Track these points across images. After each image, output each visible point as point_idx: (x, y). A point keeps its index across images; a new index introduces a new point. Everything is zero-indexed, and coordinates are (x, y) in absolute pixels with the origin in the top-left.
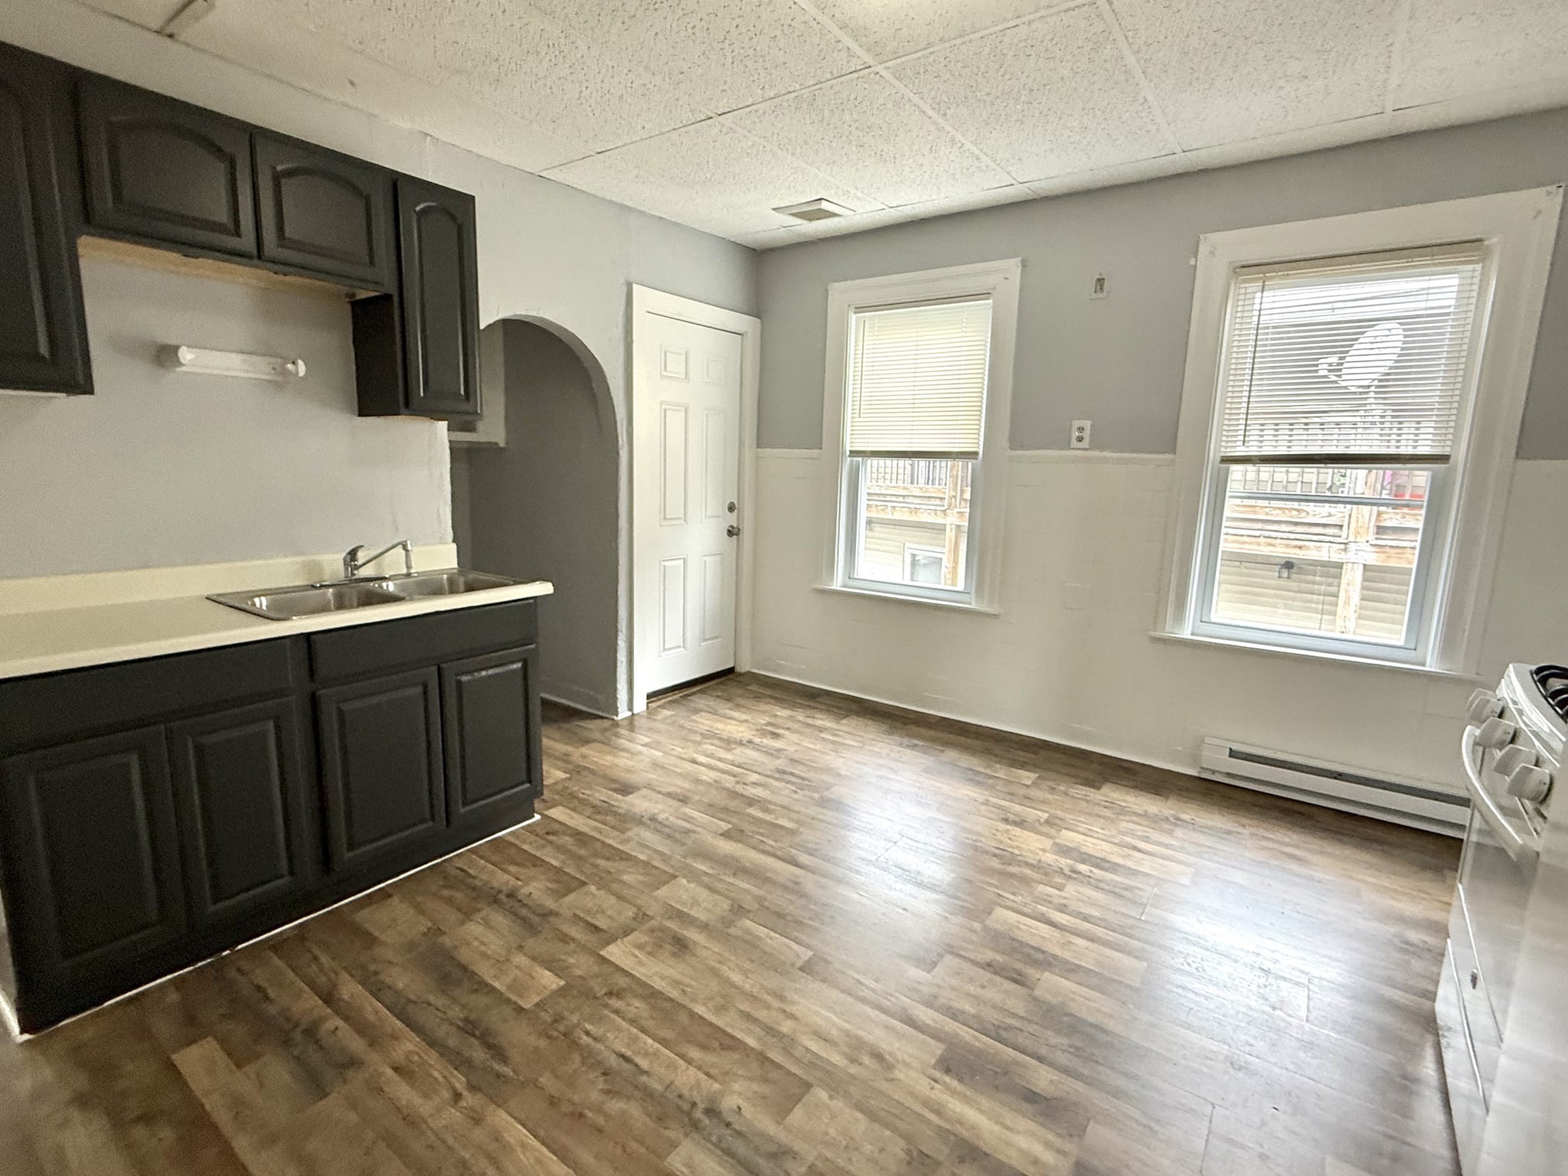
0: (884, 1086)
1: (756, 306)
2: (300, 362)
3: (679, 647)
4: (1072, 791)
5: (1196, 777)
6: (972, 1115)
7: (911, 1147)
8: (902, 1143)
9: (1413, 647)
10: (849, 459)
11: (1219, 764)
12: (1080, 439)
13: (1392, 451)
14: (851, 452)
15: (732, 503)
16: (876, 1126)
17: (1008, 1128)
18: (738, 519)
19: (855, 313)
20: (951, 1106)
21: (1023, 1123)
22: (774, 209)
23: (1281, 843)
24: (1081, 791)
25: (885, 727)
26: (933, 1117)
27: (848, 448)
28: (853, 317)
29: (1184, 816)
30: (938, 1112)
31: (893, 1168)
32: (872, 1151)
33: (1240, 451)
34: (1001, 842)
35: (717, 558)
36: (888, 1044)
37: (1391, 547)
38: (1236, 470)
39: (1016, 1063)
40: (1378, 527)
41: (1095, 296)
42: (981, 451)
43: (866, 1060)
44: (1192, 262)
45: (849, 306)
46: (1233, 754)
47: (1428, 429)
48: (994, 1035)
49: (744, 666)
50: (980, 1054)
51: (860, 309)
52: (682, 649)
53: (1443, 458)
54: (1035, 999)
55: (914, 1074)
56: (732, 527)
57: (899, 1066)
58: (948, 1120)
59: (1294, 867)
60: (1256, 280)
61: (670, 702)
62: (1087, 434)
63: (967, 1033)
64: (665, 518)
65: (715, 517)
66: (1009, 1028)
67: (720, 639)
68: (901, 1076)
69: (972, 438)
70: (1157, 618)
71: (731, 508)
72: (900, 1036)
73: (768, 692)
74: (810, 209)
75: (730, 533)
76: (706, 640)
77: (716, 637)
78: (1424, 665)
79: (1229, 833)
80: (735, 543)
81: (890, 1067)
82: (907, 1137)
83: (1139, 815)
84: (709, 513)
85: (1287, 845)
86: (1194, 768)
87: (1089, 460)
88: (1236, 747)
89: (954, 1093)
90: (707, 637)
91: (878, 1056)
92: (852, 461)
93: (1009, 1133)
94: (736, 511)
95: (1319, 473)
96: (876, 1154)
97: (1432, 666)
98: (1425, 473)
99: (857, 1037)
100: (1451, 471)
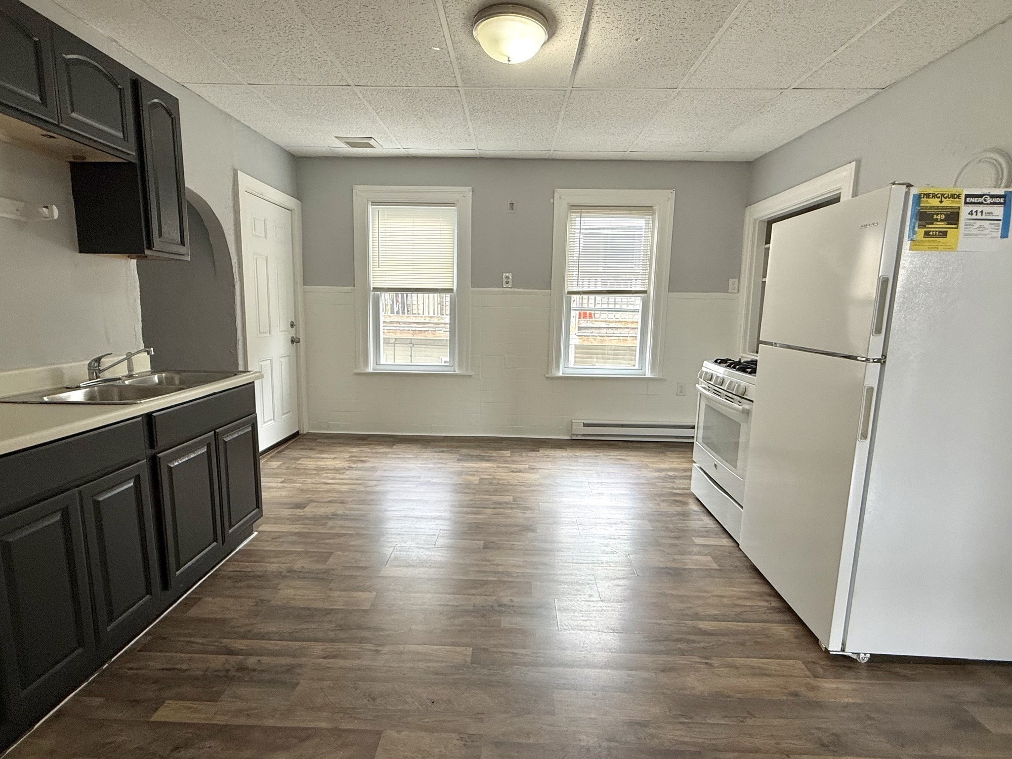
1: (298, 191)
2: (55, 208)
3: (271, 420)
4: (530, 455)
5: (570, 439)
9: (640, 368)
10: (372, 293)
11: (580, 430)
12: (507, 283)
13: (629, 289)
14: (374, 288)
15: (292, 322)
18: (296, 331)
19: (372, 205)
22: (336, 137)
23: (615, 456)
24: (533, 454)
25: (419, 446)
27: (372, 286)
28: (370, 208)
29: (576, 454)
33: (575, 289)
34: (518, 480)
35: (287, 358)
37: (585, 336)
38: (574, 297)
40: (579, 327)
41: (509, 211)
42: (455, 289)
44: (552, 201)
45: (368, 200)
46: (585, 425)
47: (639, 282)
49: (305, 430)
51: (374, 203)
52: (273, 421)
53: (645, 292)
56: (293, 337)
59: (623, 462)
60: (578, 212)
61: (271, 457)
62: (510, 280)
64: (260, 333)
65: (284, 331)
67: (291, 413)
69: (450, 280)
70: (548, 367)
71: (292, 325)
73: (333, 441)
74: (362, 141)
75: (292, 341)
76: (284, 414)
77: (289, 412)
78: (645, 375)
79: (596, 456)
80: (295, 348)
83: (560, 457)
84: (282, 329)
85: (616, 456)
86: (568, 436)
87: (512, 293)
88: (586, 422)
90: (285, 412)
92: (374, 294)
94: (295, 327)
95: (588, 299)
97: (648, 375)
98: (639, 298)
100: (648, 297)
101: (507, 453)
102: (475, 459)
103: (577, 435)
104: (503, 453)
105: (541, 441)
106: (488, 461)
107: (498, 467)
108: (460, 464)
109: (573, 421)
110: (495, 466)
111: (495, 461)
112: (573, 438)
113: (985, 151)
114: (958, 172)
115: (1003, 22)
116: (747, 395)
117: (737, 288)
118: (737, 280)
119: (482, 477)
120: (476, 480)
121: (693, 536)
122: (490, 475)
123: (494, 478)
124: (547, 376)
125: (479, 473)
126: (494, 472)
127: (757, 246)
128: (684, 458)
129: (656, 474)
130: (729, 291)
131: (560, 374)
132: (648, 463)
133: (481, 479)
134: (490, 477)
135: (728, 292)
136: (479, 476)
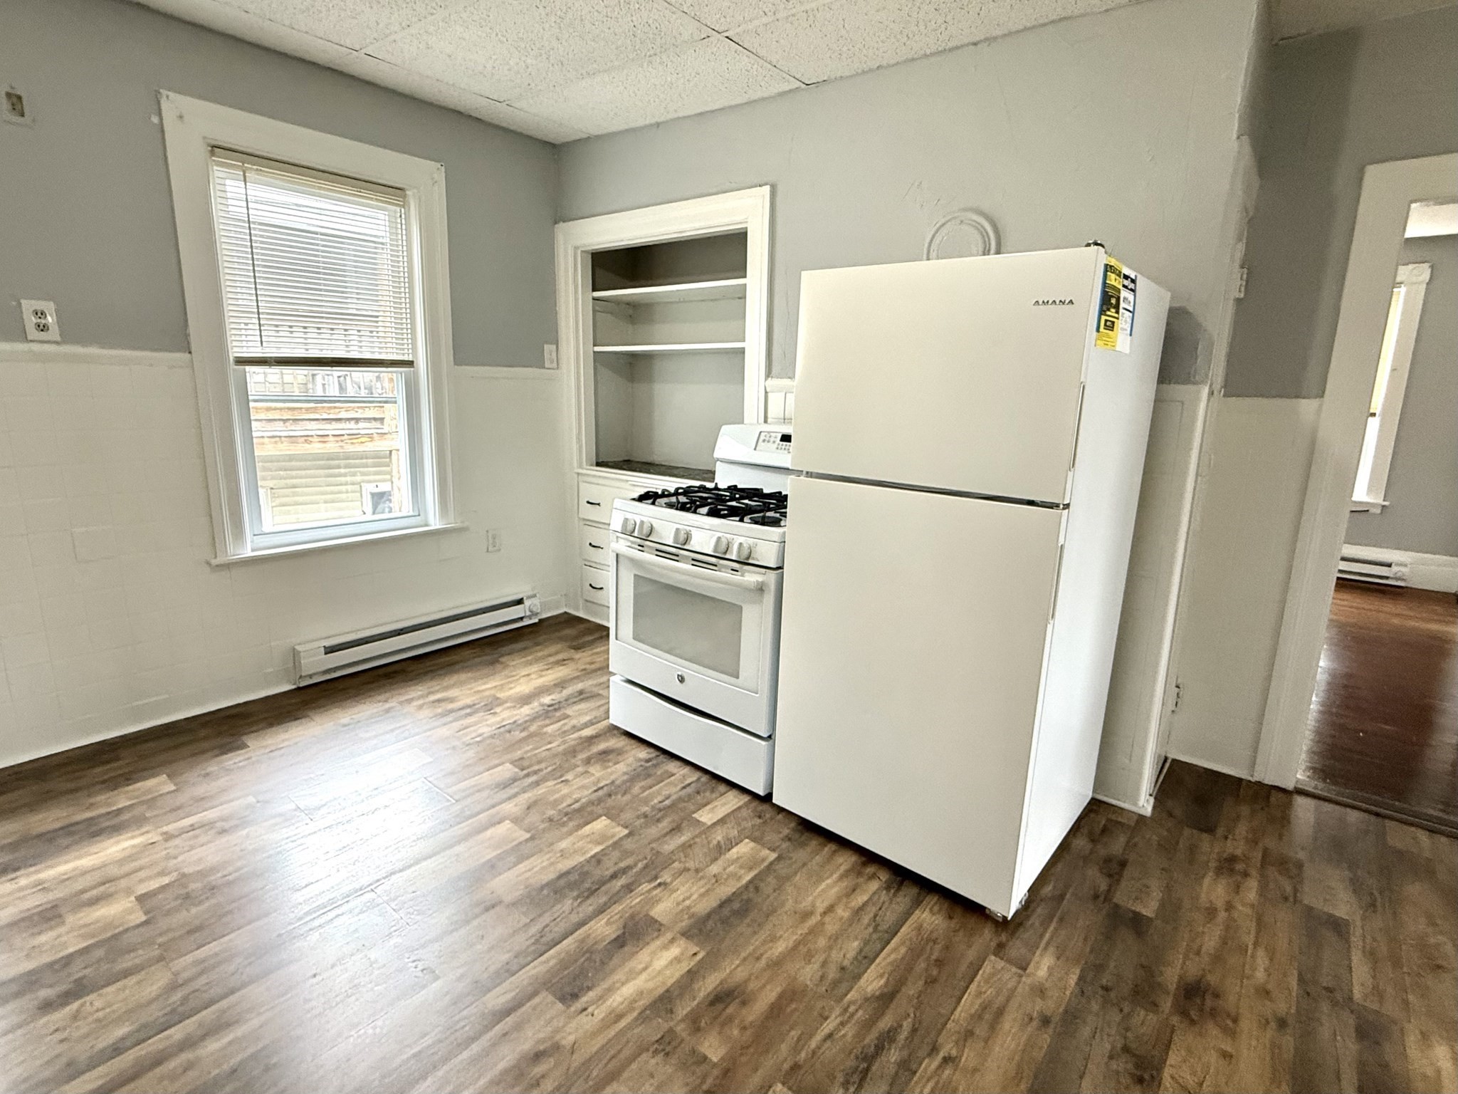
0: (578, 1059)
5: (295, 689)
6: (628, 990)
7: (652, 1049)
8: (644, 1056)
9: (418, 514)
12: (42, 328)
16: (626, 1075)
17: (645, 969)
20: (615, 1004)
21: (644, 956)
26: (623, 1023)
30: (620, 1017)
31: (669, 1069)
32: (651, 1085)
33: (256, 352)
36: (527, 1042)
39: (583, 941)
43: (538, 1070)
46: (330, 650)
48: (544, 948)
50: (563, 964)
53: (408, 364)
54: (514, 904)
55: (573, 1024)
57: (558, 1037)
58: (632, 1009)
63: (535, 967)
66: (542, 934)
68: (571, 1038)
72: (518, 1027)
78: (426, 525)
81: (557, 1047)
82: (642, 1049)
87: (62, 355)
88: (330, 642)
89: (601, 998)
91: (538, 1056)
93: (650, 970)
96: (655, 1082)
97: (435, 523)
99: (506, 1072)
100: (416, 375)
101: (158, 784)
102: (65, 842)
103: (311, 676)
104: (149, 791)
105: (228, 717)
106: (117, 829)
107: (168, 837)
108: (23, 882)
109: (298, 648)
110: (154, 837)
111: (140, 821)
112: (302, 685)
113: (965, 210)
114: (932, 233)
115: (975, 44)
116: (753, 559)
117: (555, 360)
118: (555, 347)
119: (142, 889)
120: (130, 911)
121: (694, 812)
122: (162, 873)
123: (184, 875)
124: (214, 562)
125: (123, 883)
126: (168, 857)
127: (582, 293)
128: (537, 660)
129: (526, 711)
130: (546, 366)
131: (248, 553)
132: (492, 692)
133: (141, 899)
134: (166, 880)
135: (544, 368)
136: (129, 891)
